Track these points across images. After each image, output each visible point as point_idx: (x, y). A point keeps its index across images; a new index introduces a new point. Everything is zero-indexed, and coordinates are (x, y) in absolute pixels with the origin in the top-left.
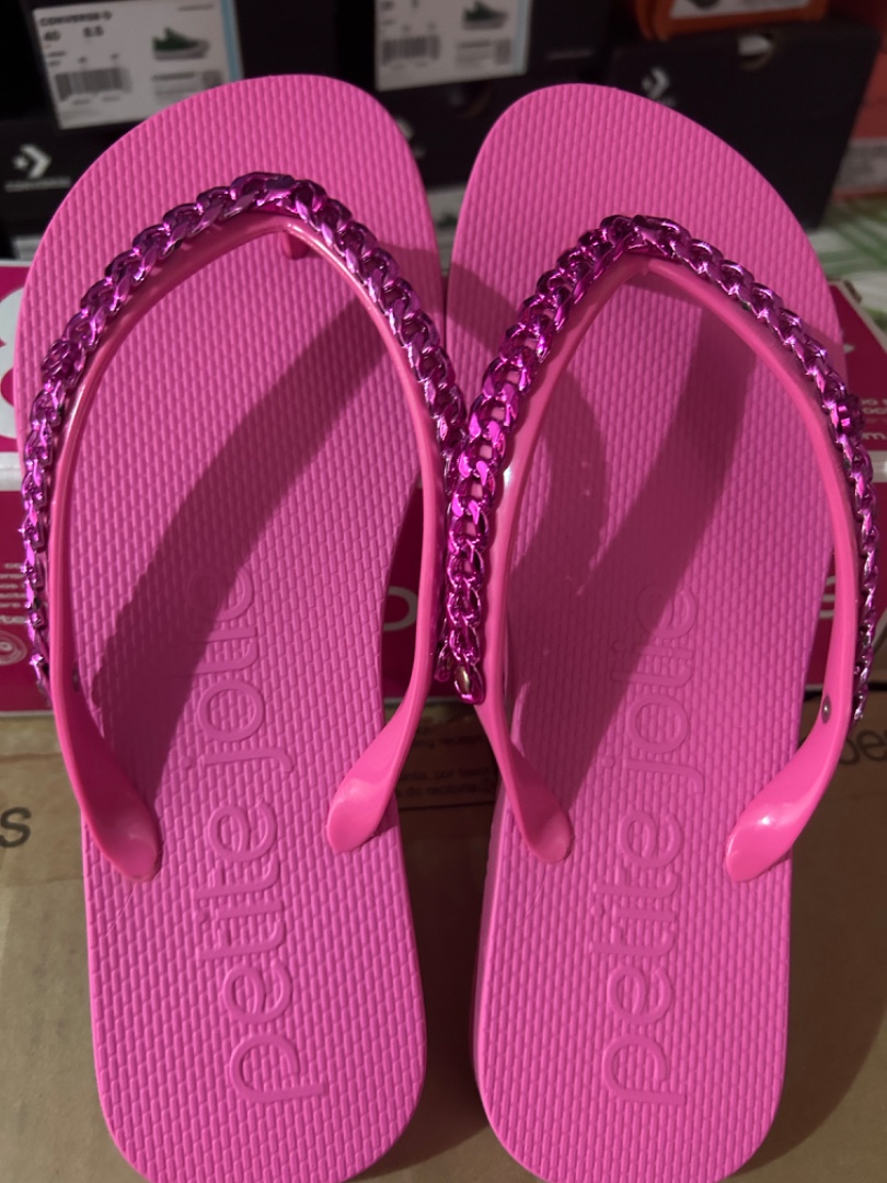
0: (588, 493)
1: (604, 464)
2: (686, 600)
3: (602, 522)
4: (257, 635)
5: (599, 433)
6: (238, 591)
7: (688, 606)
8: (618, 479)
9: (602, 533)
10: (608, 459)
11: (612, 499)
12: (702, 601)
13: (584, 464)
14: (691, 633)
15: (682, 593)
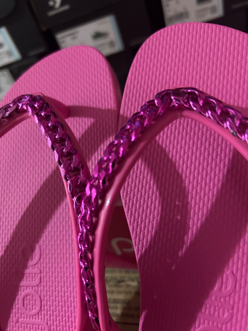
0: (179, 218)
1: (187, 203)
2: (229, 277)
3: (186, 232)
4: (41, 273)
5: (185, 187)
6: (36, 254)
7: (230, 280)
8: (195, 210)
9: (186, 238)
10: (189, 200)
11: (191, 220)
12: (238, 278)
13: (177, 203)
14: (232, 295)
15: (228, 272)
